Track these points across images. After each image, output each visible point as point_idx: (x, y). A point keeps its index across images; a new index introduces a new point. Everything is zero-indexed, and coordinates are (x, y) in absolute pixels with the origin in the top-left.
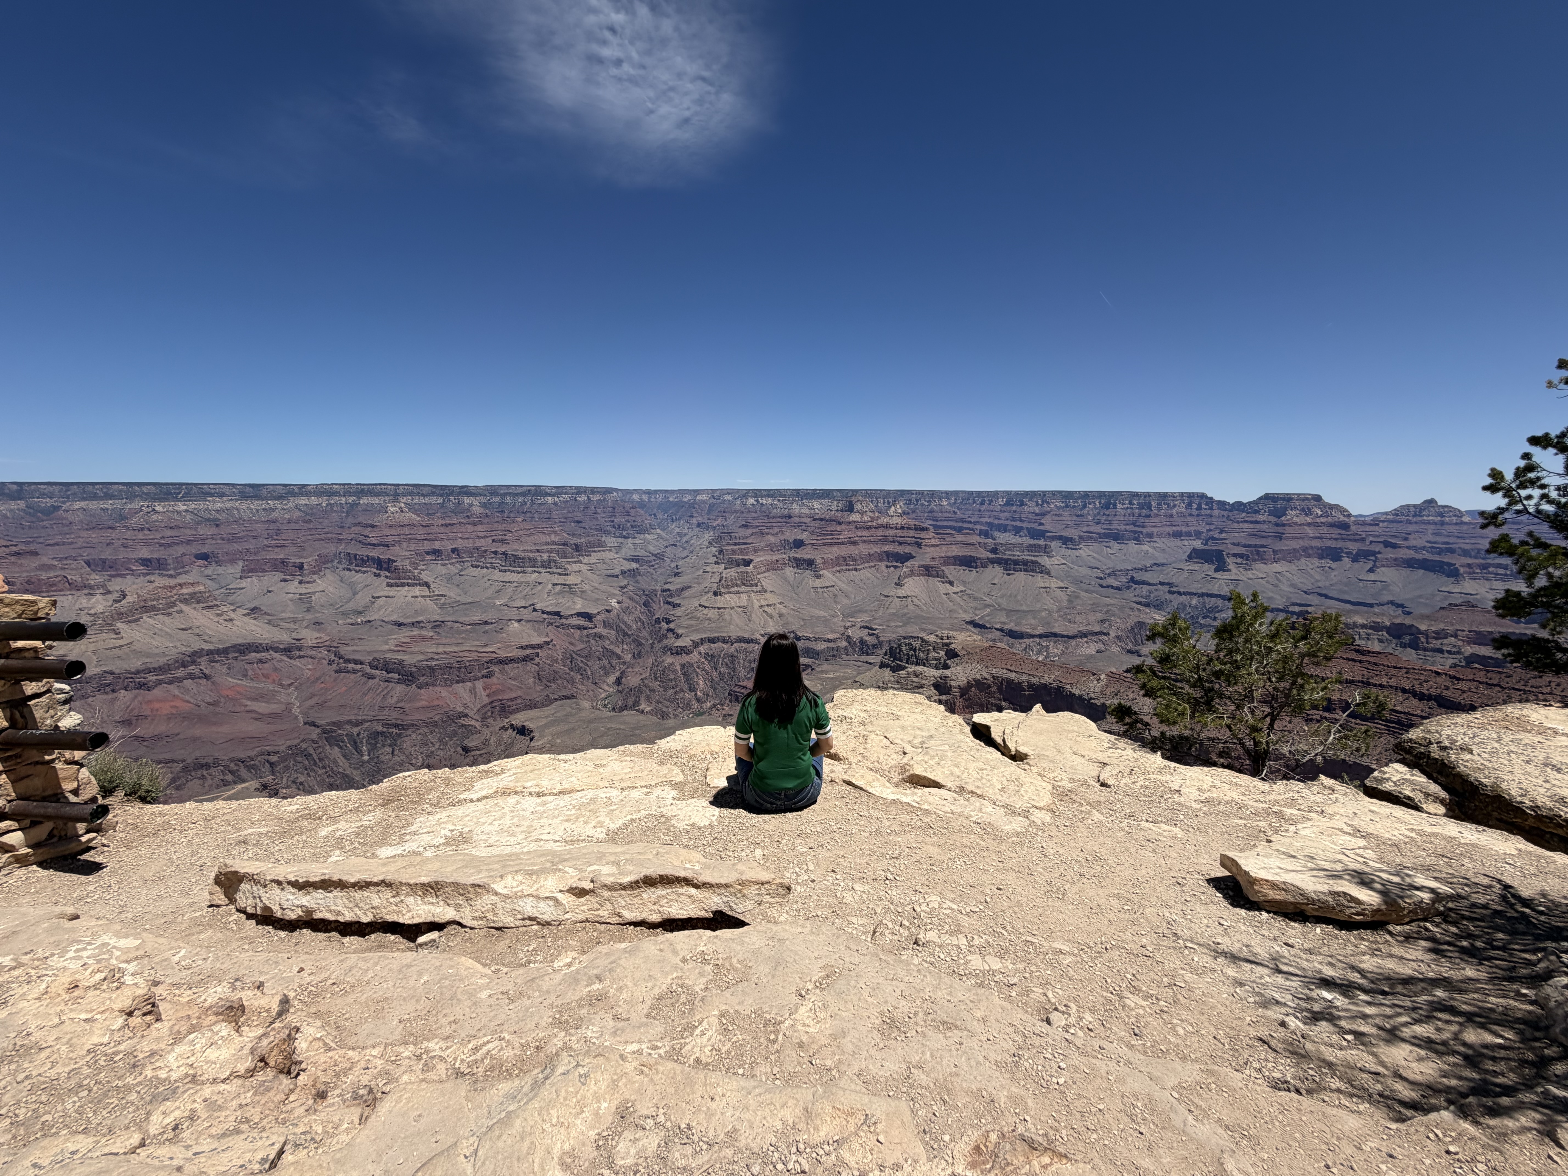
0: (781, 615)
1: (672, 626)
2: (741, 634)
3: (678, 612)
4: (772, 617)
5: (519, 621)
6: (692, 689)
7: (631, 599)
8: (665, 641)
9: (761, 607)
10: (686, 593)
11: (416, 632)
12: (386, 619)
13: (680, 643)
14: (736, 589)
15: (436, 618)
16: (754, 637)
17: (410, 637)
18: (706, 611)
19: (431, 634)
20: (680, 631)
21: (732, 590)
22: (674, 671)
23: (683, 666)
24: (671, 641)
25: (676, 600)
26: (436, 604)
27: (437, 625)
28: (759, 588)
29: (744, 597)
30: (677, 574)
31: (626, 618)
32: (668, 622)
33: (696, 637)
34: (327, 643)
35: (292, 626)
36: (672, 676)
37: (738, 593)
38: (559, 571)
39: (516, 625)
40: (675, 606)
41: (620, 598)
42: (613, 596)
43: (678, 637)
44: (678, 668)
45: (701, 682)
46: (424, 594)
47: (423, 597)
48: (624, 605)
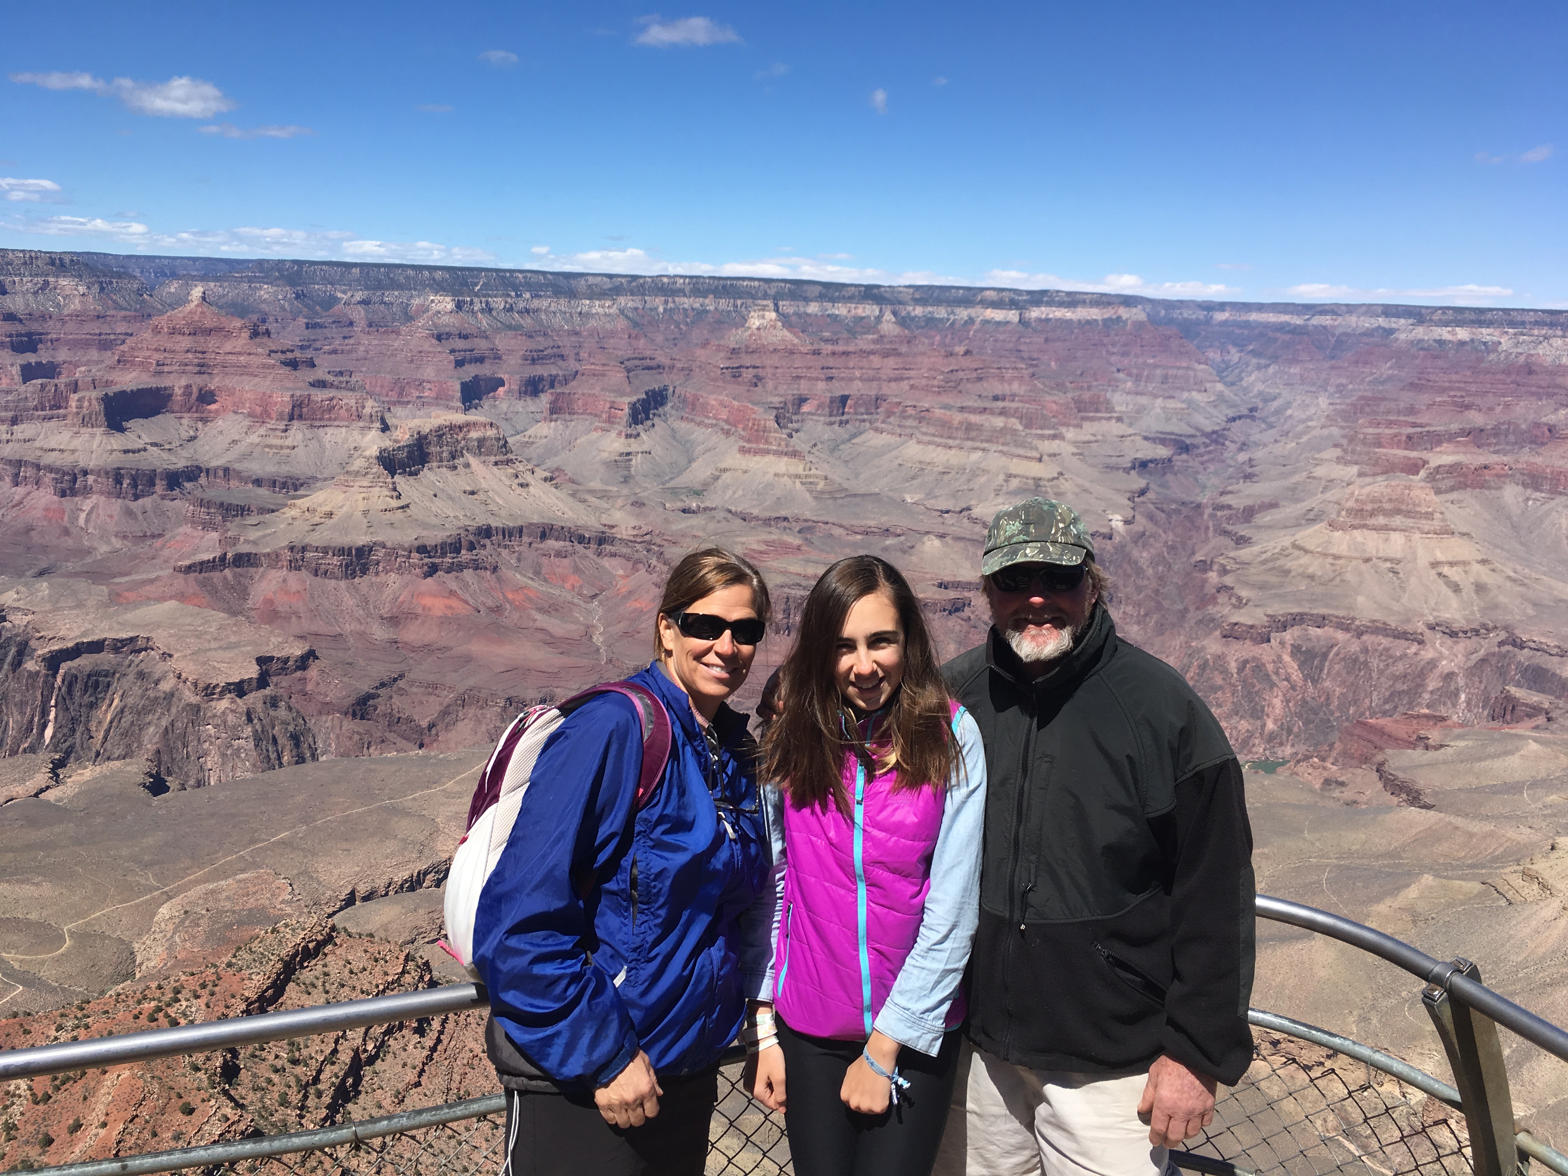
0: (1480, 588)
1: (1228, 580)
2: (1377, 616)
3: (1245, 553)
4: (1456, 588)
5: (942, 536)
6: (1257, 713)
7: (1151, 517)
8: (1211, 610)
9: (1435, 565)
10: (1265, 518)
11: (775, 535)
12: (733, 509)
13: (1243, 617)
14: (1381, 520)
15: (808, 515)
16: (1409, 628)
17: (766, 543)
18: (1305, 560)
19: (796, 541)
20: (1244, 593)
21: (1372, 522)
22: (1225, 672)
23: (1243, 665)
24: (1223, 610)
25: (1243, 530)
26: (811, 492)
27: (807, 529)
28: (1436, 524)
29: (1397, 540)
30: (1248, 477)
31: (1135, 553)
32: (1224, 571)
33: (1279, 609)
34: (648, 537)
35: (603, 504)
36: (1219, 680)
37: (1386, 528)
38: (1021, 452)
39: (937, 542)
40: (1242, 541)
41: (1129, 513)
42: (1117, 508)
43: (1240, 604)
44: (1233, 667)
45: (1277, 702)
46: (793, 470)
47: (790, 476)
48: (1137, 527)
